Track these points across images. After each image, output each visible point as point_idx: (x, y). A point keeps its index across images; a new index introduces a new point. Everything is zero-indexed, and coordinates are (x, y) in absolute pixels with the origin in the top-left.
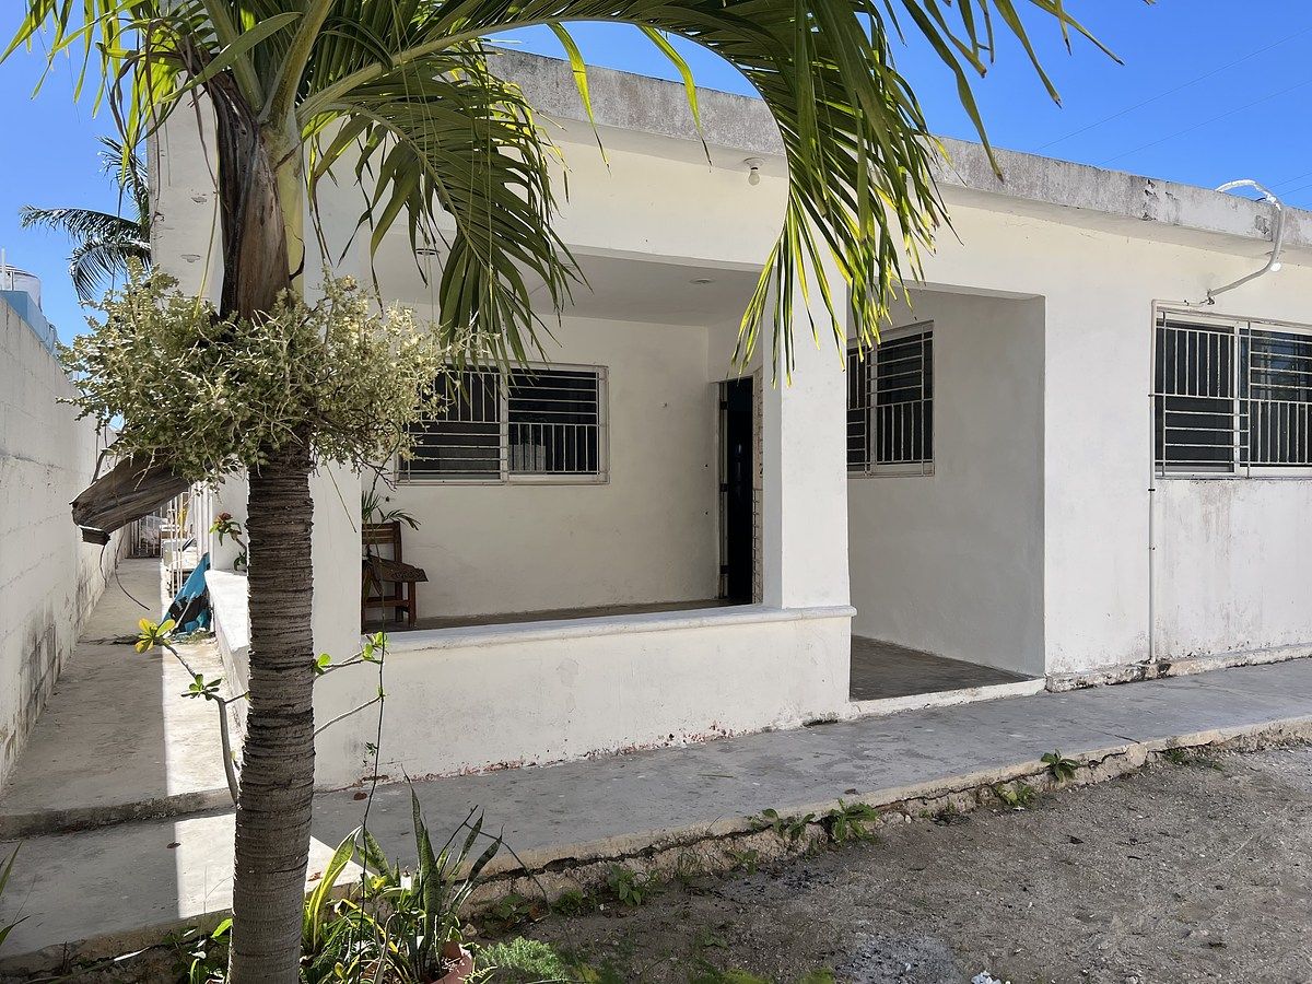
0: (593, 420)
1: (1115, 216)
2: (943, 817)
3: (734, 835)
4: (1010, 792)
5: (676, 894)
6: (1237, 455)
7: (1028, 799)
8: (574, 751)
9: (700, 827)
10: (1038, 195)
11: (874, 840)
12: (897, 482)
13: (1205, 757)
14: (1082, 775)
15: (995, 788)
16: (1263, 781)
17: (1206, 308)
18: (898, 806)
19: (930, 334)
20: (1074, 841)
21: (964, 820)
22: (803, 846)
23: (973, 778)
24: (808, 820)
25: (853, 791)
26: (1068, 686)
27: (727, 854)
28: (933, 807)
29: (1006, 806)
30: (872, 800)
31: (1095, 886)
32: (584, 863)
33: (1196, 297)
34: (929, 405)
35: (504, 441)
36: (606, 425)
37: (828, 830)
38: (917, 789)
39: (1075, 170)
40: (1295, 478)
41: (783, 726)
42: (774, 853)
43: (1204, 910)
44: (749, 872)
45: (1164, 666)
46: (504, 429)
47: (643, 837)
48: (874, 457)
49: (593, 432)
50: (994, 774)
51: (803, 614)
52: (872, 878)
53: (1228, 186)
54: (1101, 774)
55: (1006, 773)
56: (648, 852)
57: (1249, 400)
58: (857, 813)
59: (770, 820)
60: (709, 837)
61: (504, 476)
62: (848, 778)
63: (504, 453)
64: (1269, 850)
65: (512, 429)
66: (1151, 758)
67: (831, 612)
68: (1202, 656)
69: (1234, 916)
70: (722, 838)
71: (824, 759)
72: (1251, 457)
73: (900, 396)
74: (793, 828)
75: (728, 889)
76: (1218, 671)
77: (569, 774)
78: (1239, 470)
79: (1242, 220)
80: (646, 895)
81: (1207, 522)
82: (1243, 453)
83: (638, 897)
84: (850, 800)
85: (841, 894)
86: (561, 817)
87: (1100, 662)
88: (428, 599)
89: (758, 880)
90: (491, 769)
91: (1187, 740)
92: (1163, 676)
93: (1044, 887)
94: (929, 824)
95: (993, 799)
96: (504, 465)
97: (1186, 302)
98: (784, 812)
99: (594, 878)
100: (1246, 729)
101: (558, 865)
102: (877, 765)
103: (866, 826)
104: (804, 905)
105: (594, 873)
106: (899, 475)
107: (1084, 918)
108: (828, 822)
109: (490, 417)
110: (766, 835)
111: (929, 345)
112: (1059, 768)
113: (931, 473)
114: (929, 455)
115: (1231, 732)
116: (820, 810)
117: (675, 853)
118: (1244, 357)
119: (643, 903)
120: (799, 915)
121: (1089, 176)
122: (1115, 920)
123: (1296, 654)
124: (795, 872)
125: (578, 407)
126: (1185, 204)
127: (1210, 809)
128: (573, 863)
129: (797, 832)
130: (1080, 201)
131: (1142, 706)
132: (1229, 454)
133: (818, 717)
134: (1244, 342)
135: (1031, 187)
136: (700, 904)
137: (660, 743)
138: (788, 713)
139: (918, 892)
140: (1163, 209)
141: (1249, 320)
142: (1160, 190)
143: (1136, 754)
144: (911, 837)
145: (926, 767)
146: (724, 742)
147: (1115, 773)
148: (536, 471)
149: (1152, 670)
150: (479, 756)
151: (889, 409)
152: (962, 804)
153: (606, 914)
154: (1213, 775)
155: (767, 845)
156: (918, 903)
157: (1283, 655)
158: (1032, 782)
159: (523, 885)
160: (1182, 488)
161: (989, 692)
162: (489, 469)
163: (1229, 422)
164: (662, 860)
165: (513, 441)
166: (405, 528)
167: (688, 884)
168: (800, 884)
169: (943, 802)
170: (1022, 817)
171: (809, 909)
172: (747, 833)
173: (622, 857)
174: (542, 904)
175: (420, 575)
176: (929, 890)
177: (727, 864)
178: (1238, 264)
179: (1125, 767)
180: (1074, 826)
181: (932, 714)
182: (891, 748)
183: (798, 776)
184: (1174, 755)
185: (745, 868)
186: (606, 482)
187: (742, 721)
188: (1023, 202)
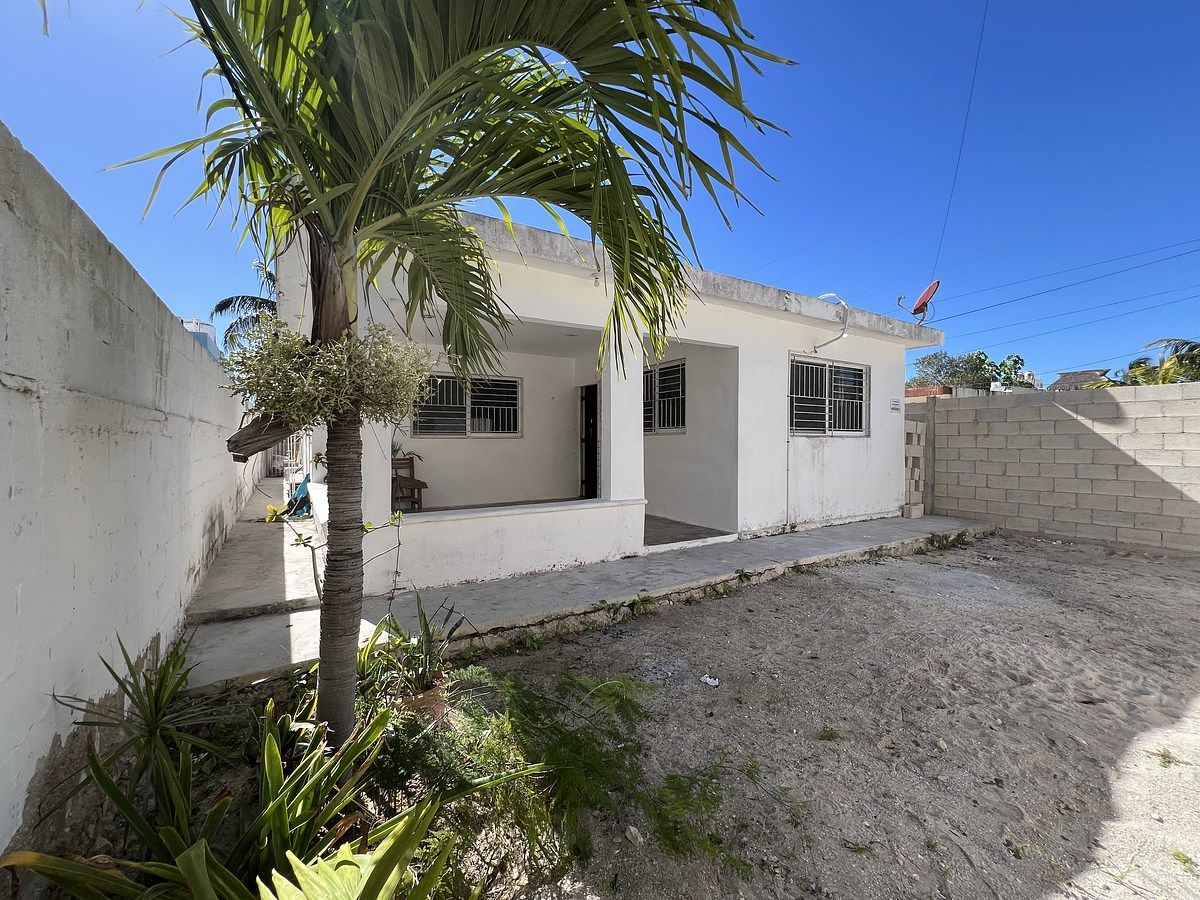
0: (515, 405)
1: (771, 309)
2: (688, 601)
3: (585, 613)
4: (720, 589)
5: (556, 643)
6: (827, 426)
7: (729, 592)
8: (504, 574)
9: (567, 610)
10: (735, 297)
11: (654, 614)
12: (668, 437)
13: (811, 570)
14: (754, 579)
15: (713, 587)
16: (837, 580)
17: (814, 355)
18: (666, 597)
19: (684, 365)
20: (750, 611)
21: (698, 603)
22: (620, 618)
23: (702, 582)
24: (622, 605)
25: (645, 590)
26: (749, 537)
27: (582, 623)
28: (683, 597)
29: (719, 595)
30: (653, 594)
31: (759, 632)
32: (509, 629)
33: (809, 350)
34: (684, 399)
35: (468, 415)
36: (522, 408)
37: (632, 610)
38: (676, 588)
39: (753, 285)
40: (853, 437)
41: (611, 559)
42: (605, 622)
43: (809, 641)
44: (593, 631)
45: (793, 527)
46: (469, 410)
47: (539, 615)
48: (657, 425)
49: (515, 411)
50: (713, 580)
51: (622, 503)
52: (653, 632)
53: (823, 297)
54: (763, 579)
55: (718, 580)
56: (542, 623)
57: (833, 399)
58: (646, 601)
59: (603, 605)
60: (573, 614)
61: (469, 434)
62: (643, 583)
63: (468, 422)
64: (839, 613)
65: (473, 410)
66: (787, 571)
67: (635, 502)
68: (811, 522)
69: (823, 644)
70: (579, 615)
71: (631, 575)
72: (833, 426)
73: (669, 395)
74: (615, 609)
75: (582, 640)
76: (818, 528)
77: (501, 585)
78: (828, 433)
79: (830, 313)
80: (540, 644)
81: (813, 457)
82: (830, 427)
83: (536, 646)
84: (643, 595)
85: (638, 641)
86: (495, 607)
87: (764, 526)
88: (427, 497)
89: (597, 635)
90: (461, 583)
91: (802, 562)
92: (793, 532)
93: (735, 634)
94: (681, 605)
95: (713, 592)
96: (468, 428)
97: (805, 352)
98: (610, 602)
99: (513, 637)
100: (830, 556)
101: (495, 631)
102: (655, 577)
103: (651, 607)
104: (619, 647)
105: (513, 634)
106: (670, 434)
107: (755, 648)
108: (632, 606)
109: (461, 403)
110: (601, 613)
111: (683, 369)
112: (743, 576)
113: (685, 433)
114: (683, 424)
115: (823, 557)
116: (628, 600)
117: (555, 623)
118: (830, 379)
119: (539, 649)
120: (617, 651)
121: (760, 289)
122: (768, 647)
123: (853, 521)
124: (615, 631)
125: (508, 398)
126: (804, 304)
127: (812, 593)
128: (503, 629)
129: (617, 611)
130: (755, 301)
131: (781, 546)
132: (824, 425)
133: (628, 555)
134: (831, 371)
135: (732, 293)
136: (568, 648)
137: (548, 569)
138: (613, 553)
139: (675, 637)
140: (793, 306)
141: (833, 361)
142: (792, 297)
143: (780, 569)
144: (673, 612)
145: (680, 577)
146: (581, 568)
147: (770, 578)
148: (485, 431)
149: (788, 529)
150: (454, 576)
151: (664, 402)
152: (697, 595)
153: (520, 655)
154: (815, 578)
155: (601, 618)
156: (676, 643)
157: (847, 521)
158: (731, 583)
159: (476, 641)
160: (802, 442)
161: (711, 541)
162: (460, 430)
163: (824, 410)
164: (548, 627)
165: (473, 416)
166: (416, 460)
167: (562, 638)
168: (618, 637)
169: (688, 594)
170: (726, 600)
171: (622, 648)
172: (592, 612)
173: (528, 626)
174: (487, 651)
175: (424, 485)
176: (680, 637)
177: (581, 628)
178: (828, 334)
179: (774, 575)
180: (750, 603)
181: (684, 552)
182: (663, 568)
183: (618, 583)
184: (797, 569)
185: (590, 629)
186: (522, 437)
187: (590, 557)
188: (728, 300)
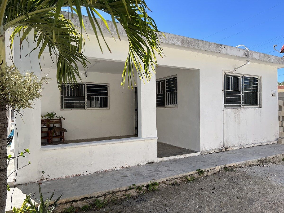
0: (106, 95)
1: (214, 52)
2: (174, 184)
3: (126, 190)
4: (189, 178)
5: (111, 204)
6: (241, 103)
7: (193, 180)
8: (93, 171)
9: (118, 189)
10: (197, 47)
11: (158, 190)
12: (169, 109)
13: (232, 169)
14: (205, 174)
15: (186, 177)
16: (244, 174)
17: (234, 72)
18: (164, 182)
19: (176, 77)
20: (201, 189)
21: (178, 185)
22: (142, 192)
23: (181, 175)
24: (143, 186)
25: (154, 179)
26: (206, 154)
27: (124, 195)
28: (172, 182)
29: (188, 181)
30: (158, 181)
31: (204, 199)
32: (89, 198)
33: (232, 69)
34: (177, 93)
35: (86, 100)
36: (109, 97)
37: (148, 188)
38: (168, 178)
39: (205, 42)
40: (254, 108)
41: (142, 164)
42: (135, 194)
44: (129, 199)
45: (226, 149)
46: (86, 98)
47: (104, 192)
48: (166, 104)
49: (106, 98)
50: (186, 174)
51: (147, 139)
52: (156, 199)
53: (238, 46)
54: (210, 173)
55: (188, 174)
56: (105, 195)
57: (244, 91)
58: (154, 184)
59: (134, 187)
60: (120, 191)
61: (86, 108)
62: (154, 176)
63: (86, 103)
65: (88, 98)
66: (221, 169)
67: (152, 138)
68: (234, 146)
70: (123, 191)
71: (149, 172)
72: (244, 104)
73: (171, 91)
74: (139, 188)
75: (123, 203)
77: (91, 177)
78: (242, 106)
79: (241, 53)
80: (103, 205)
81: (235, 117)
82: (243, 102)
83: (101, 206)
84: (153, 181)
85: (148, 204)
86: (85, 188)
87: (213, 148)
89: (130, 201)
90: (73, 176)
91: (228, 165)
92: (226, 151)
93: (193, 200)
94: (170, 186)
95: (186, 180)
96: (86, 106)
97: (230, 70)
98: (137, 184)
99: (91, 202)
100: (241, 162)
101: (83, 199)
102: (161, 173)
103: (156, 187)
104: (139, 206)
105: (91, 201)
106: (171, 108)
108: (148, 186)
109: (82, 95)
110: (133, 190)
111: (176, 80)
112: (200, 172)
113: (177, 107)
114: (177, 103)
115: (238, 163)
116: (145, 184)
117: (111, 195)
118: (242, 82)
119: (103, 207)
120: (137, 209)
121: (208, 44)
123: (254, 145)
124: (138, 199)
125: (103, 93)
126: (229, 50)
127: (231, 180)
128: (87, 198)
129: (140, 189)
130: (206, 49)
131: (220, 158)
132: (240, 103)
133: (150, 162)
134: (243, 79)
135: (195, 46)
136: (117, 207)
137: (113, 169)
138: (143, 161)
139: (165, 203)
140: (224, 51)
141: (244, 75)
142: (223, 47)
143: (217, 169)
144: (166, 189)
145: (171, 173)
146: (128, 168)
147: (213, 173)
148: (93, 107)
149: (224, 150)
150: (70, 173)
151: (168, 93)
152: (178, 181)
153: (94, 210)
154: (234, 173)
155: (133, 192)
156: (165, 205)
157: (252, 146)
158: (194, 176)
159: (74, 204)
160: (230, 111)
162: (82, 106)
163: (240, 96)
164: (108, 197)
166: (62, 120)
167: (114, 202)
168: (139, 202)
169: (174, 181)
170: (191, 184)
171: (140, 207)
172: (129, 190)
173: (99, 197)
174: (79, 208)
175: (65, 131)
176: (167, 202)
177: (123, 197)
178: (241, 63)
179: (215, 172)
180: (202, 186)
181: (175, 161)
182: (164, 169)
183: (143, 176)
184: (226, 169)
185: (127, 198)
186: (109, 109)
187: (132, 163)
188: (193, 49)
